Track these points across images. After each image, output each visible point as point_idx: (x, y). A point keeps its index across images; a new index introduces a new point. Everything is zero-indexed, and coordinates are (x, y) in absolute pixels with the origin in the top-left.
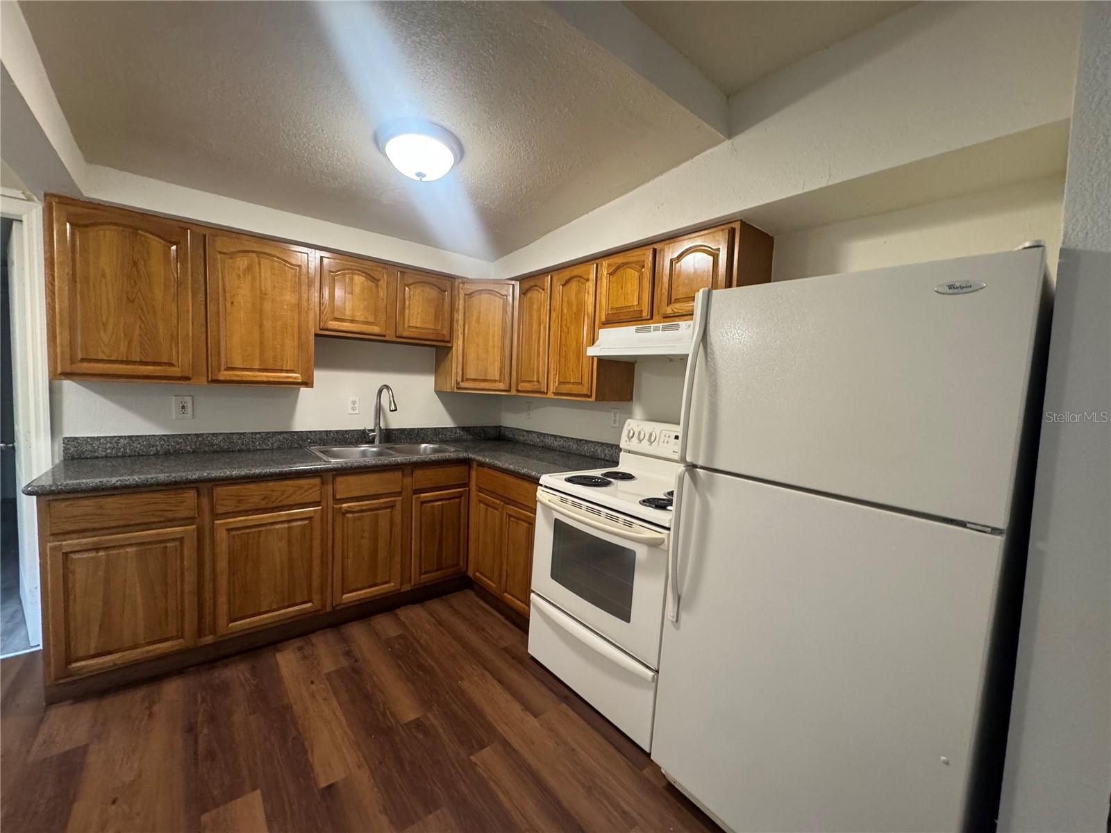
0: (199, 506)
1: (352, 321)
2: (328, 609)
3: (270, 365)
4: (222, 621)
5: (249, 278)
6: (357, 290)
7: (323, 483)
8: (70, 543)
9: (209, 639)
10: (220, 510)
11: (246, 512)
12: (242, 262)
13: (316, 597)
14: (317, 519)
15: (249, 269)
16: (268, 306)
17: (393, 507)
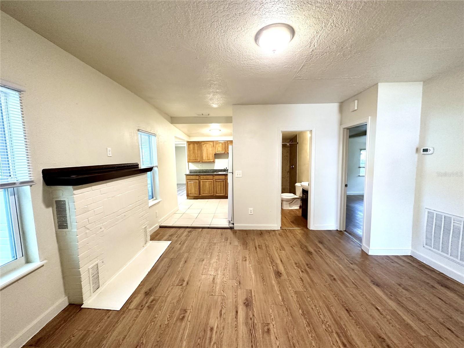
0: (199, 178)
1: (220, 151)
2: (215, 196)
3: (209, 159)
4: (202, 194)
5: (206, 147)
6: (220, 146)
7: (213, 176)
8: (188, 181)
9: (200, 196)
10: (201, 179)
11: (204, 180)
12: (205, 145)
13: (213, 193)
14: (212, 181)
15: (206, 146)
16: (208, 151)
17: (224, 181)
